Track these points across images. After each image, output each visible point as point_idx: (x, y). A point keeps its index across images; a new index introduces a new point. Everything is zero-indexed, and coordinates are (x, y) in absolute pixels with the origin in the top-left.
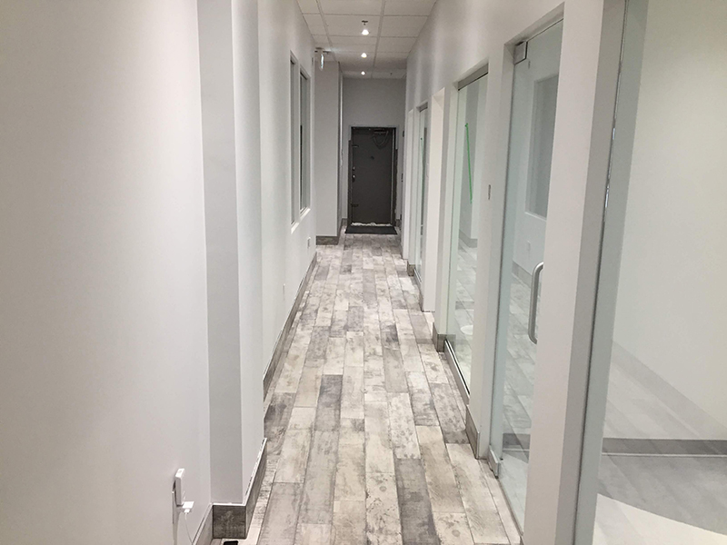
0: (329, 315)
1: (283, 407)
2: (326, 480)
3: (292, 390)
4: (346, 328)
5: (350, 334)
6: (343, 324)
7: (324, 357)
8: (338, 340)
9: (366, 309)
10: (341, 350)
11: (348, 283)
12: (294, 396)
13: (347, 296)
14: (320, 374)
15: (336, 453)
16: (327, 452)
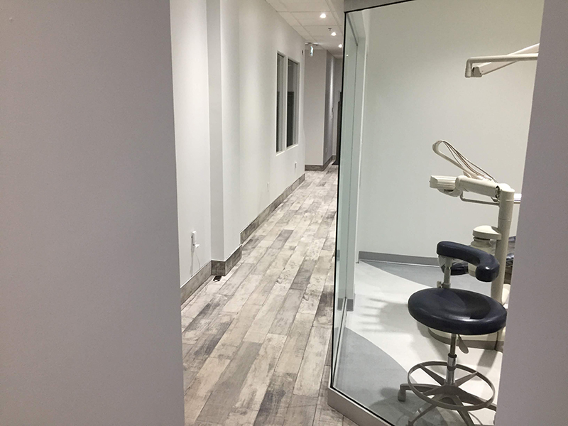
0: (299, 205)
1: (257, 239)
2: (267, 264)
3: (264, 234)
4: (306, 212)
5: (306, 214)
6: (305, 210)
7: (287, 223)
8: (298, 216)
9: (323, 203)
10: (298, 220)
11: (318, 191)
12: (265, 236)
13: (315, 197)
14: (282, 229)
15: (276, 256)
16: (272, 255)
